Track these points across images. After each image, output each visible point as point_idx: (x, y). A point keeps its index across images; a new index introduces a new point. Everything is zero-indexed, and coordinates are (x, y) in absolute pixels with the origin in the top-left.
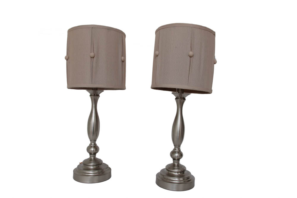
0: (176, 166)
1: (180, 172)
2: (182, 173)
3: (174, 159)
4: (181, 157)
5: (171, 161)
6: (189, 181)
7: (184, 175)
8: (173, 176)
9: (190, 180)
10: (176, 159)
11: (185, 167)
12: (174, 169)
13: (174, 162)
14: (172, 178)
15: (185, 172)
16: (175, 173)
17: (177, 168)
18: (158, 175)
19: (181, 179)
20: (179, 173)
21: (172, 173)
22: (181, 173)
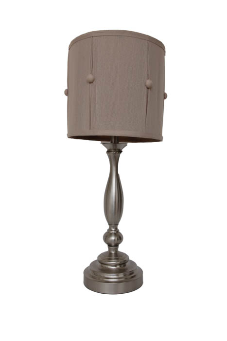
0: (113, 255)
1: (120, 265)
2: (122, 265)
3: (109, 245)
4: (119, 240)
5: (105, 248)
6: (132, 277)
7: (125, 267)
8: (109, 271)
9: (135, 276)
10: (113, 245)
11: (127, 256)
12: (110, 260)
13: (109, 249)
14: (107, 275)
15: (127, 264)
16: (113, 266)
17: (114, 259)
18: (86, 272)
19: (121, 275)
20: (118, 267)
21: (106, 266)
22: (120, 266)
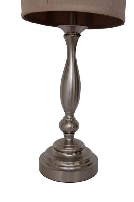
0: (69, 142)
1: (76, 152)
2: (78, 153)
3: (65, 133)
4: (75, 128)
5: (61, 135)
6: (89, 165)
7: (81, 155)
8: (64, 159)
9: (91, 164)
10: (69, 132)
11: (82, 143)
12: (65, 147)
13: (65, 136)
15: (83, 152)
16: (68, 154)
17: (70, 147)
19: (77, 163)
20: (74, 154)
21: (62, 154)
22: (76, 154)
